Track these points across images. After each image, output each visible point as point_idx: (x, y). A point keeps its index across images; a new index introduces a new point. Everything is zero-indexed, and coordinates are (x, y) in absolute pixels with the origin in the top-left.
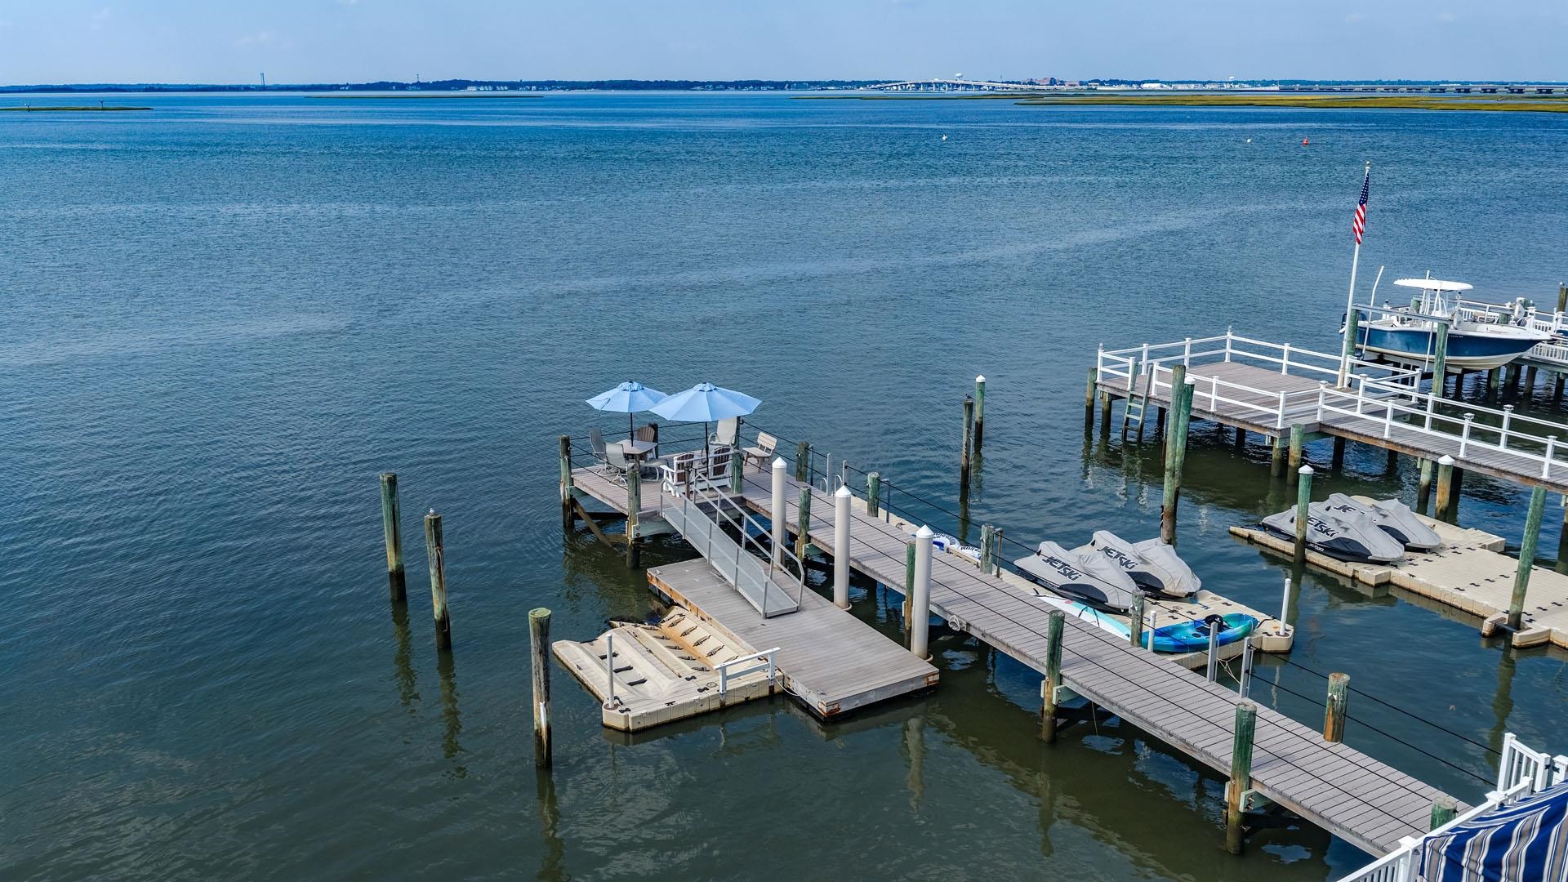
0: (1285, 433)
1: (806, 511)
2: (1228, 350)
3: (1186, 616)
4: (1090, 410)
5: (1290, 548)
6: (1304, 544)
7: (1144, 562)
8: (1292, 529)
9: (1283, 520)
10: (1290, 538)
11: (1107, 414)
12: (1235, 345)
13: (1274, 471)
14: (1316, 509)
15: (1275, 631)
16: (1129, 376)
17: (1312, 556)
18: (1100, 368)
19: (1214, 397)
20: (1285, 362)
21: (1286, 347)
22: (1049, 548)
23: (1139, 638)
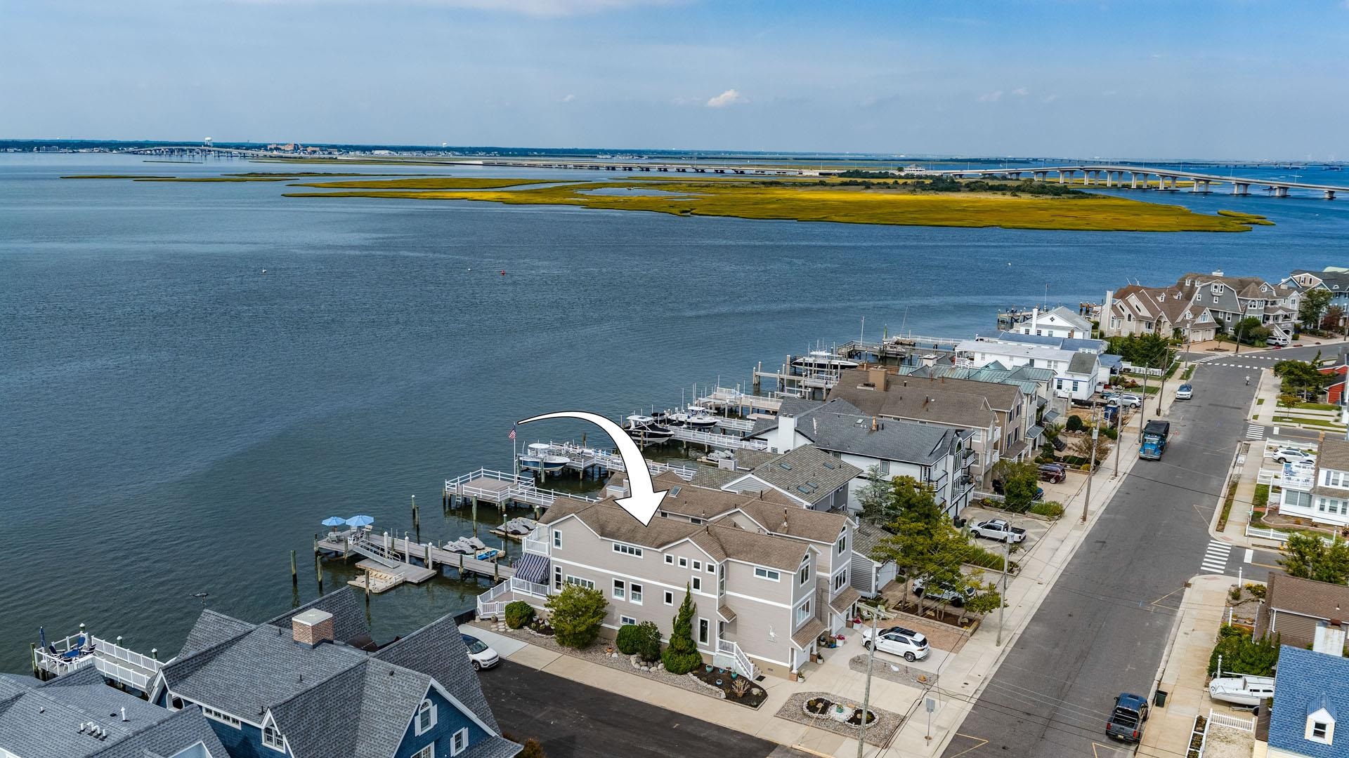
0: (501, 502)
1: (393, 544)
2: (482, 473)
3: (483, 553)
4: (444, 499)
5: (504, 534)
6: (507, 532)
7: (472, 542)
8: (504, 529)
9: (501, 527)
10: (504, 531)
11: (450, 500)
12: (484, 472)
14: (509, 523)
15: (501, 552)
16: (456, 488)
17: (509, 535)
18: (447, 487)
19: (481, 493)
20: (499, 477)
21: (499, 472)
22: (450, 543)
23: (475, 558)
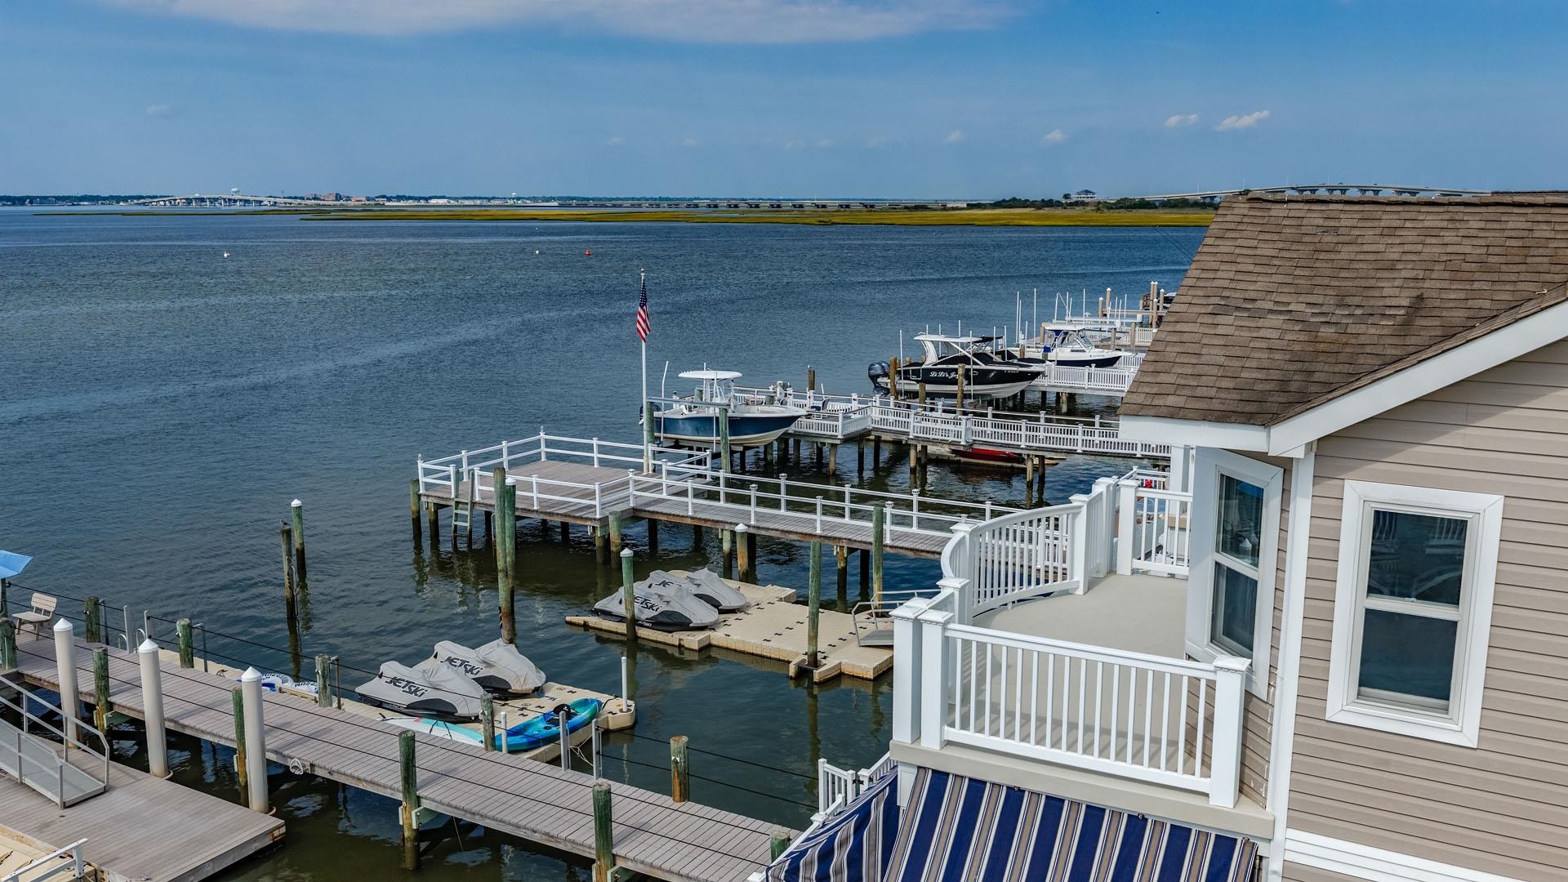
0: (604, 521)
1: (103, 674)
2: (543, 449)
3: (533, 713)
4: (417, 521)
5: (622, 628)
6: (634, 622)
7: (489, 665)
8: (621, 610)
9: (613, 603)
10: (621, 619)
11: (435, 524)
13: (599, 558)
14: (640, 588)
15: (618, 709)
16: (452, 483)
17: (643, 632)
18: (422, 479)
19: (535, 495)
20: (596, 455)
21: (595, 442)
22: (390, 668)
23: (492, 743)
